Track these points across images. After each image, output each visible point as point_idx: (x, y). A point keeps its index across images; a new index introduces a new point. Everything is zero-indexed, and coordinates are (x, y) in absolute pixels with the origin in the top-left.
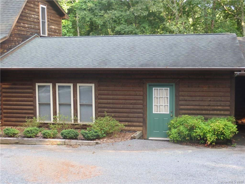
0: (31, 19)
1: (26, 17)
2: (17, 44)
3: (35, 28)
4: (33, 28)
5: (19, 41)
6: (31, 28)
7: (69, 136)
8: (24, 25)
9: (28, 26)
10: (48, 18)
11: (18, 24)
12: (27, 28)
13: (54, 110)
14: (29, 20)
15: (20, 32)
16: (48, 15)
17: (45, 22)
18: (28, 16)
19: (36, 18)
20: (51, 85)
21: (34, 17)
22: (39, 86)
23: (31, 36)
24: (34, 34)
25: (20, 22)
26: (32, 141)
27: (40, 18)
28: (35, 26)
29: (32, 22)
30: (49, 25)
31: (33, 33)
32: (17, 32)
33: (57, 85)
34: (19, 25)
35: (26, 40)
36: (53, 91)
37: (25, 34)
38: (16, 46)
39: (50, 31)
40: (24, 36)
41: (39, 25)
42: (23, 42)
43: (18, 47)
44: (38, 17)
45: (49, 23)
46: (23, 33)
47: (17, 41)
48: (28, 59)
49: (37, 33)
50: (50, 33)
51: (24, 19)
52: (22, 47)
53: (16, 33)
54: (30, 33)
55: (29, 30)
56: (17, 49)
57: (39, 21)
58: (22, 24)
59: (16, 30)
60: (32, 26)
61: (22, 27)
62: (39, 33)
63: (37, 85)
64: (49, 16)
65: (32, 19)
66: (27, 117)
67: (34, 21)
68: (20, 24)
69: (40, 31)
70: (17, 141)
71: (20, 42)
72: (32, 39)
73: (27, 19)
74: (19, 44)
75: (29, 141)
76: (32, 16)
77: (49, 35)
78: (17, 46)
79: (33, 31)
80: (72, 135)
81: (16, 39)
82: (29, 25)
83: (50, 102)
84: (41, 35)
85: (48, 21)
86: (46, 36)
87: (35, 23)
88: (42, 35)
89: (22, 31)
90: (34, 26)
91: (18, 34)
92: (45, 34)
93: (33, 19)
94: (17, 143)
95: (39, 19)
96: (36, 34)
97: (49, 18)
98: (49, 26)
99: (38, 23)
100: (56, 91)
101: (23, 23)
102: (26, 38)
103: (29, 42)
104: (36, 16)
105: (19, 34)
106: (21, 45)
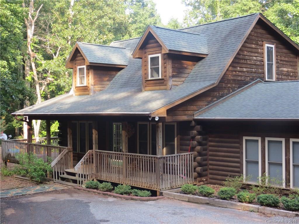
0: (251, 62)
1: (244, 59)
2: (231, 91)
3: (257, 72)
4: (254, 72)
5: (234, 87)
6: (251, 72)
7: (266, 202)
8: (242, 69)
9: (247, 70)
10: (277, 59)
11: (233, 68)
12: (246, 73)
13: (263, 170)
14: (249, 63)
15: (235, 77)
16: (277, 56)
17: (273, 64)
18: (248, 59)
19: (258, 60)
20: (259, 139)
21: (256, 59)
22: (246, 140)
23: (251, 82)
24: (256, 79)
25: (236, 66)
26: (223, 203)
27: (264, 59)
28: (257, 70)
29: (254, 66)
30: (279, 67)
31: (253, 78)
32: (232, 78)
33: (267, 139)
34: (234, 70)
35: (245, 86)
36: (262, 146)
37: (243, 79)
38: (229, 94)
39: (280, 74)
40: (241, 81)
41: (264, 68)
42: (240, 89)
43: (233, 94)
44: (262, 58)
45: (278, 65)
46: (239, 78)
47: (231, 88)
48: (236, 109)
49: (259, 77)
50: (279, 77)
51: (241, 62)
52: (237, 95)
53: (230, 79)
54: (250, 78)
55: (248, 74)
56: (231, 97)
57: (263, 63)
58: (238, 68)
59: (230, 76)
60: (253, 69)
61: (238, 71)
62: (263, 77)
63: (245, 138)
64: (279, 56)
65: (253, 62)
66: (229, 176)
67: (257, 64)
68: (236, 69)
69: (264, 75)
70: (208, 202)
71: (236, 89)
72: (252, 85)
73: (245, 62)
74: (233, 91)
75: (220, 203)
76: (253, 59)
77: (278, 79)
78: (231, 94)
79: (254, 75)
80: (270, 201)
81: (229, 85)
82: (249, 69)
83: (258, 160)
84: (265, 79)
85: (277, 63)
86: (274, 80)
87: (257, 66)
88: (267, 79)
89: (238, 76)
90: (255, 69)
91: (232, 80)
92: (272, 78)
93: (255, 61)
94: (208, 204)
95: (263, 61)
96: (258, 79)
97: (279, 58)
98: (279, 69)
99: (262, 66)
100: (265, 147)
101: (240, 67)
102: (244, 84)
103: (248, 88)
104: (259, 58)
105: (234, 80)
106: (237, 92)
